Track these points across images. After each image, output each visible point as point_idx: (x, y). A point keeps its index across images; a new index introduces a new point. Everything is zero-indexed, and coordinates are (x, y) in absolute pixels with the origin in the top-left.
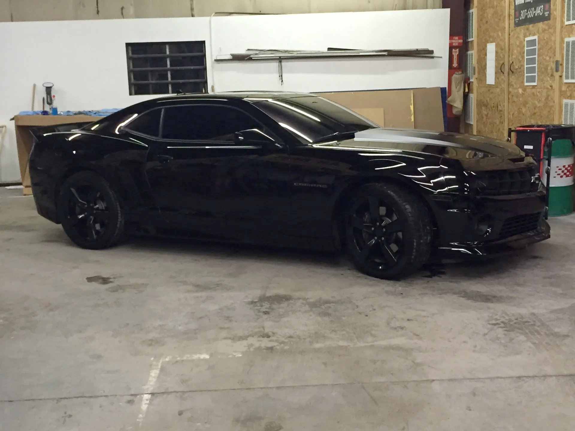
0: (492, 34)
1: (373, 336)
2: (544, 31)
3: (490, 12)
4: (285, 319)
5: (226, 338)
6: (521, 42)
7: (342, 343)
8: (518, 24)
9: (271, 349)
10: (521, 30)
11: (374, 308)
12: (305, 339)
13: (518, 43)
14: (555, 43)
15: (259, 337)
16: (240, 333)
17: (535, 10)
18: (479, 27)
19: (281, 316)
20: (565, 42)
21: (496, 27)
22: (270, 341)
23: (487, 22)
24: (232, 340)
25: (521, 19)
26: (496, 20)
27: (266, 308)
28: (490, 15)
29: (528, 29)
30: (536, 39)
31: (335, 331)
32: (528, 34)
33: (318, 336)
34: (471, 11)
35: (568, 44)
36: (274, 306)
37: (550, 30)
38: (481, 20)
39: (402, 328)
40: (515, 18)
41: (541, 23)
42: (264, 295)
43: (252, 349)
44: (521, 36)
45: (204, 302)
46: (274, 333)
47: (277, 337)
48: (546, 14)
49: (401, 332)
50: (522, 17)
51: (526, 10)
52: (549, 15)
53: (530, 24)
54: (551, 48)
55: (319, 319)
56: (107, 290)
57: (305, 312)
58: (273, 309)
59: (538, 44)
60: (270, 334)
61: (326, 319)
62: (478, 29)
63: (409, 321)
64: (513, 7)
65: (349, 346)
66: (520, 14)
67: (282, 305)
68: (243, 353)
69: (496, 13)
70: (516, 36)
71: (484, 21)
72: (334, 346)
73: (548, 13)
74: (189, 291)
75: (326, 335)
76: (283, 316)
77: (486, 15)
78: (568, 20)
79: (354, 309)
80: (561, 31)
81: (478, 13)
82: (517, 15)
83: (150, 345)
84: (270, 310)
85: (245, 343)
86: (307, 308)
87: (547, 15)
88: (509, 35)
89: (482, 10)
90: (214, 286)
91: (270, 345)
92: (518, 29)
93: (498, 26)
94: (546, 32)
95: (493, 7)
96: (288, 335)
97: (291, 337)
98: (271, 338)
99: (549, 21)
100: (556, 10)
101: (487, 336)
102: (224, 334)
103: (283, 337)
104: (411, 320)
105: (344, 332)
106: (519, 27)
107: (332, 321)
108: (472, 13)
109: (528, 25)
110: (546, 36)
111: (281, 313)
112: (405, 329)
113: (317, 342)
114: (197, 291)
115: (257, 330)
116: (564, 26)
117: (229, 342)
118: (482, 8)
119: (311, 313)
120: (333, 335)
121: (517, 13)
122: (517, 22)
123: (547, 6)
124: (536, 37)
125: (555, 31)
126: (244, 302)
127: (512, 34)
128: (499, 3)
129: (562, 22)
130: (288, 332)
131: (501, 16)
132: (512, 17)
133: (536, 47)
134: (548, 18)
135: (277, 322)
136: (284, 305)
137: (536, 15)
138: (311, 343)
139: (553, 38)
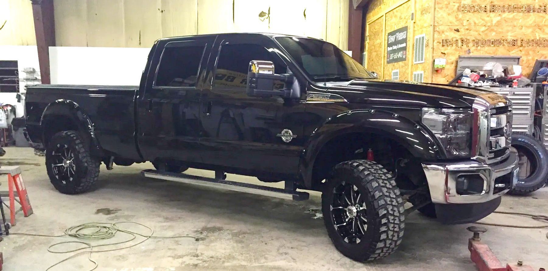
0: (375, 68)
1: (266, 258)
2: (402, 67)
3: (374, 54)
4: (213, 244)
5: (169, 257)
6: (390, 73)
7: (244, 263)
8: (388, 62)
9: (196, 265)
10: (390, 65)
11: (273, 238)
12: (220, 259)
13: (388, 74)
14: (408, 75)
15: (191, 256)
16: (180, 253)
17: (398, 54)
18: (369, 63)
19: (212, 241)
20: (414, 74)
21: (377, 63)
22: (198, 260)
23: (372, 60)
24: (173, 258)
25: (390, 59)
26: (378, 59)
27: (204, 236)
28: (374, 56)
29: (394, 65)
30: (398, 72)
31: (242, 254)
32: (394, 68)
33: (230, 257)
34: (364, 53)
35: (415, 75)
36: (209, 235)
37: (406, 67)
38: (370, 59)
39: (286, 254)
40: (387, 58)
41: (401, 62)
42: (206, 227)
43: (183, 265)
44: (390, 70)
45: (166, 230)
46: (202, 254)
47: (203, 257)
48: (404, 56)
49: (284, 256)
50: (391, 58)
51: (393, 54)
52: (406, 57)
53: (396, 62)
54: (406, 77)
55: (235, 245)
56: (108, 218)
57: (228, 239)
58: (208, 237)
59: (399, 75)
60: (200, 254)
61: (240, 245)
62: (368, 64)
63: (292, 249)
64: (386, 52)
65: (247, 265)
66: (390, 56)
67: (215, 234)
68: (177, 268)
69: (377, 55)
70: (387, 69)
71: (371, 59)
72: (237, 265)
73: (405, 56)
74: (159, 222)
75: (235, 256)
76: (213, 242)
77: (372, 56)
78: (416, 61)
79: (259, 239)
80: (412, 67)
81: (368, 55)
82: (388, 57)
83: (118, 260)
84: (206, 237)
85: (180, 260)
86: (230, 236)
87: (404, 58)
88: (384, 68)
89: (370, 53)
90: (177, 219)
91: (196, 262)
92: (389, 65)
93: (378, 63)
94: (404, 67)
95: (376, 51)
96: (211, 256)
97: (212, 257)
98: (199, 258)
99: (405, 61)
100: (409, 54)
101: (339, 262)
102: (169, 253)
103: (207, 257)
104: (294, 248)
105: (248, 255)
106: (389, 64)
107: (243, 247)
108: (365, 54)
109: (394, 63)
110: (404, 70)
111: (212, 240)
112: (287, 254)
113: (228, 262)
114: (164, 222)
115: (192, 251)
116: (414, 64)
117: (170, 259)
118: (370, 52)
119: (231, 240)
120: (240, 257)
121: (388, 55)
122: (388, 61)
123: (404, 52)
124: (398, 71)
125: (408, 68)
126: (192, 231)
127: (385, 68)
128: (379, 49)
129: (412, 62)
130: (211, 253)
131: (380, 57)
132: (386, 58)
133: (398, 77)
134: (405, 60)
135: (208, 246)
136: (216, 234)
137: (398, 57)
138: (224, 262)
139: (407, 72)
